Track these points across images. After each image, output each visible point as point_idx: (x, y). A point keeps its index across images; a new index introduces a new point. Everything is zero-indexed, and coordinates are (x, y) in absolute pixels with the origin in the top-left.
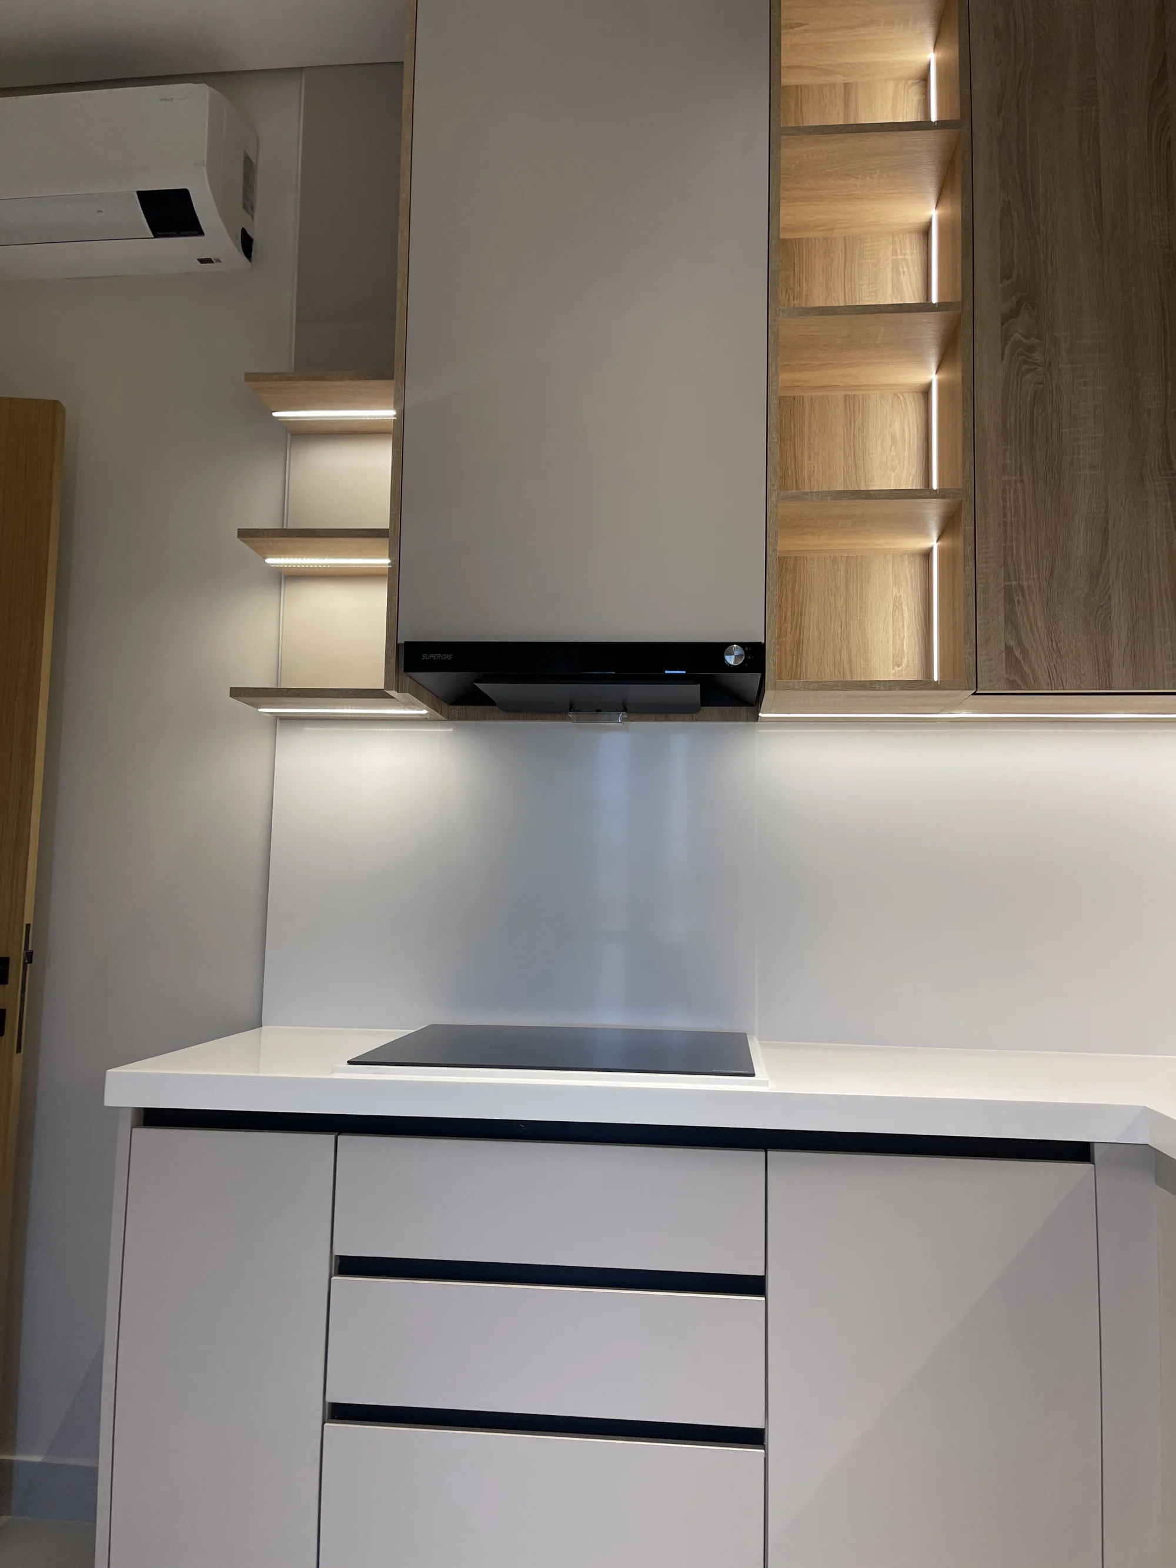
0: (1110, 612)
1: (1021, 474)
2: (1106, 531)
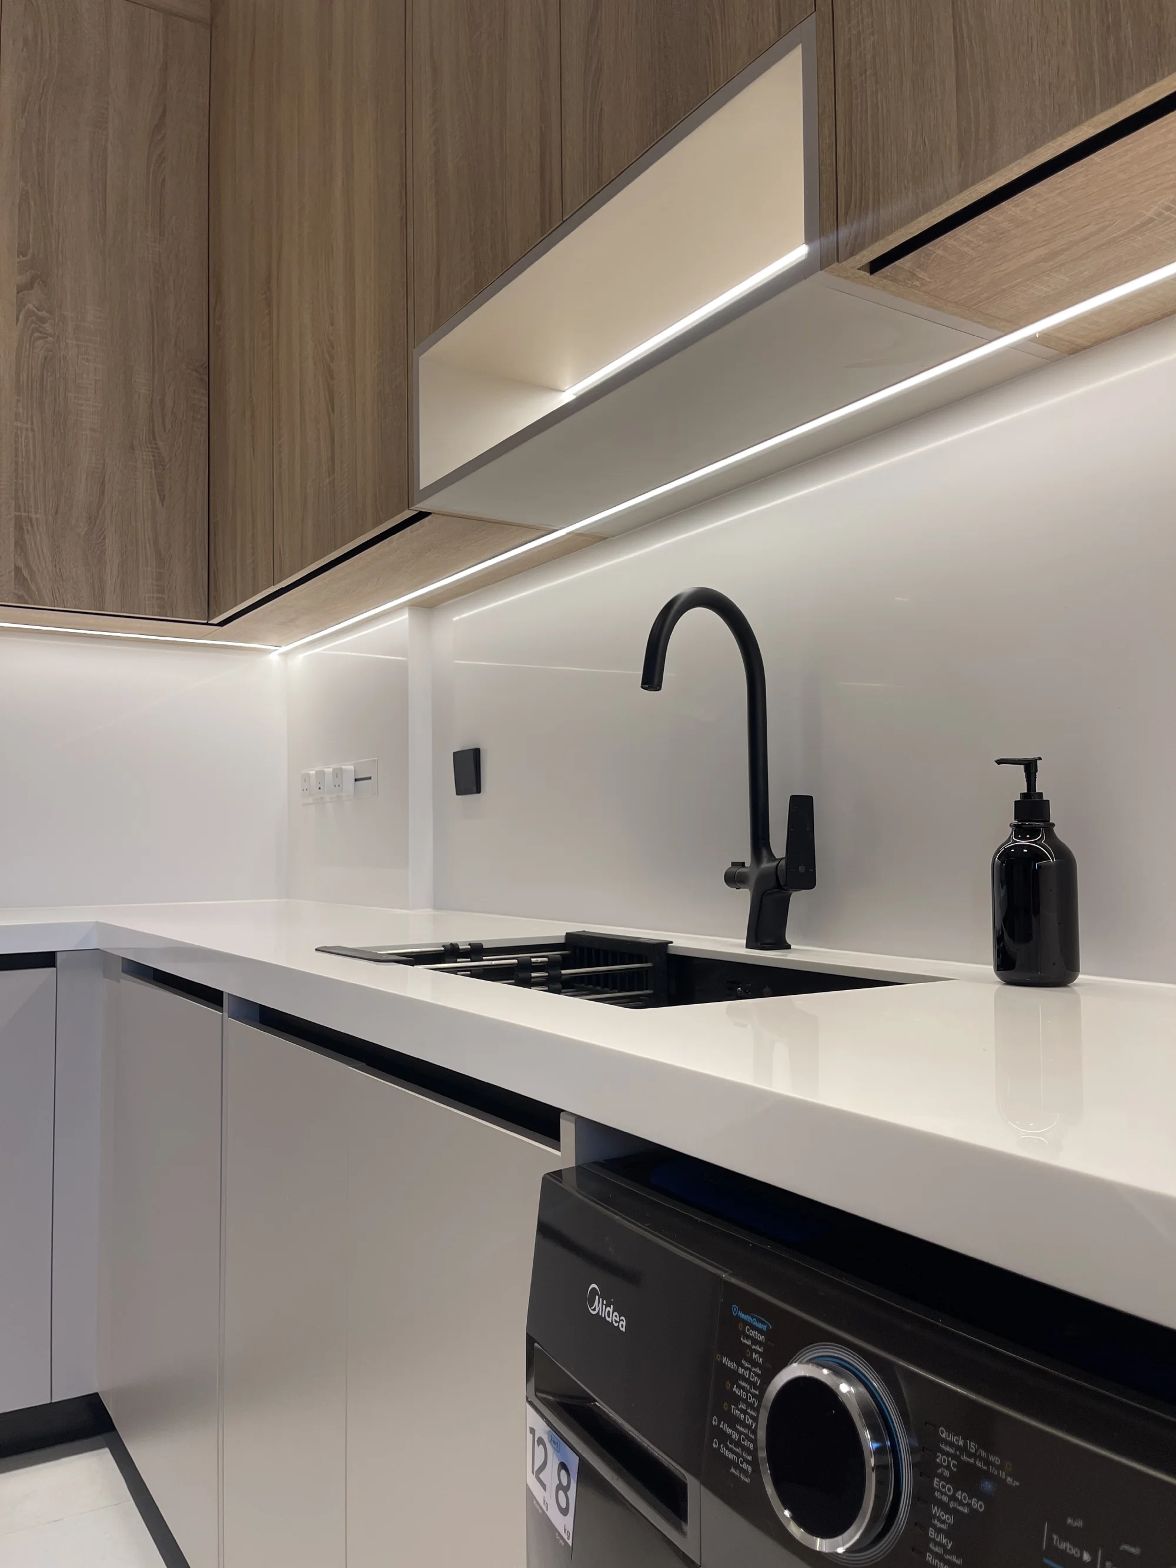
0: (105, 550)
1: (32, 423)
2: (103, 483)
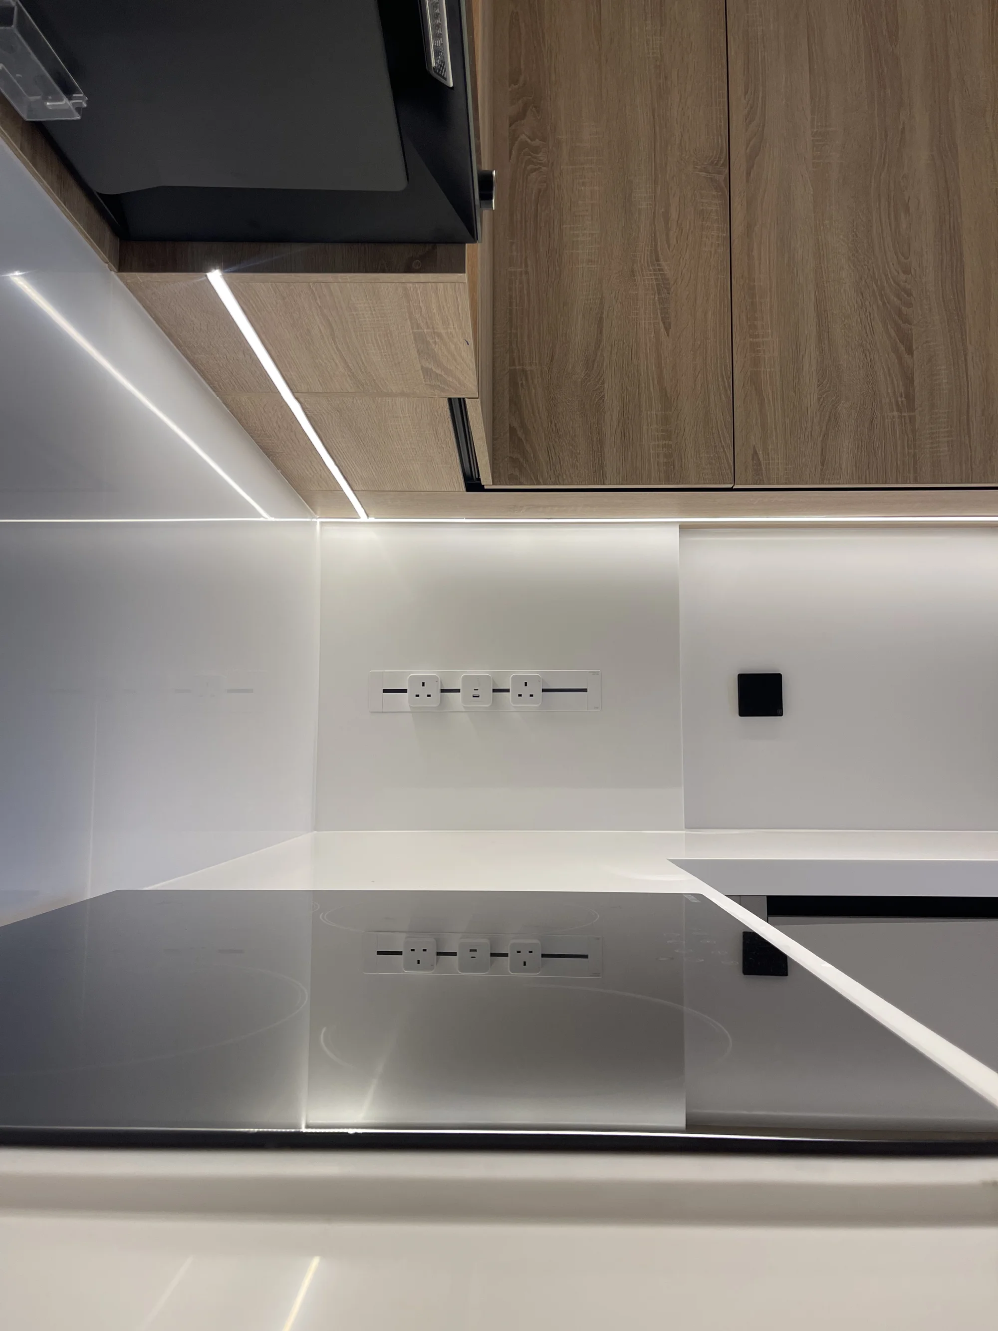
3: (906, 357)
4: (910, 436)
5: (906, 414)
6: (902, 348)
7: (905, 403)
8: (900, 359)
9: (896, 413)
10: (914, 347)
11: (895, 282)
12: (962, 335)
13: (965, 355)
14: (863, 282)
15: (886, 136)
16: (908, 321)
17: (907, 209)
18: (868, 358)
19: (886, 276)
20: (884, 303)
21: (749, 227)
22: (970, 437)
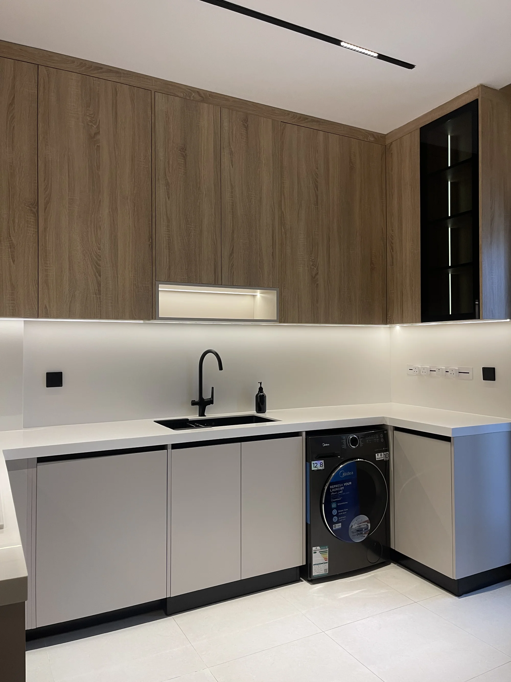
3: (99, 277)
4: (99, 303)
5: (98, 296)
6: (97, 274)
7: (98, 293)
8: (96, 277)
9: (95, 296)
10: (101, 274)
11: (96, 253)
12: (117, 272)
13: (118, 278)
14: (85, 251)
15: (94, 203)
16: (99, 266)
17: (100, 229)
18: (86, 276)
19: (93, 250)
20: (92, 259)
21: (45, 229)
22: (118, 304)
